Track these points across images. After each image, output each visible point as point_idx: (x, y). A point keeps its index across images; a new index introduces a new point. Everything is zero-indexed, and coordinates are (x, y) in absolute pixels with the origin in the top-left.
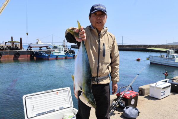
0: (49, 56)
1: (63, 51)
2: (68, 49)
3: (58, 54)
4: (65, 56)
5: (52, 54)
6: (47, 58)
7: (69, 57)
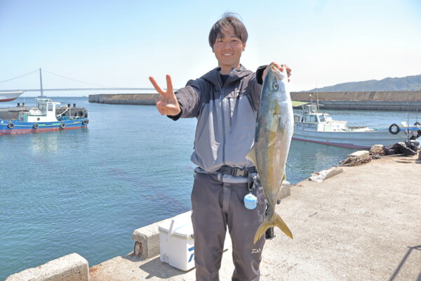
0: (12, 125)
1: (51, 110)
2: (69, 105)
3: (39, 119)
4: (59, 124)
5: (22, 119)
6: (4, 131)
7: (71, 127)
